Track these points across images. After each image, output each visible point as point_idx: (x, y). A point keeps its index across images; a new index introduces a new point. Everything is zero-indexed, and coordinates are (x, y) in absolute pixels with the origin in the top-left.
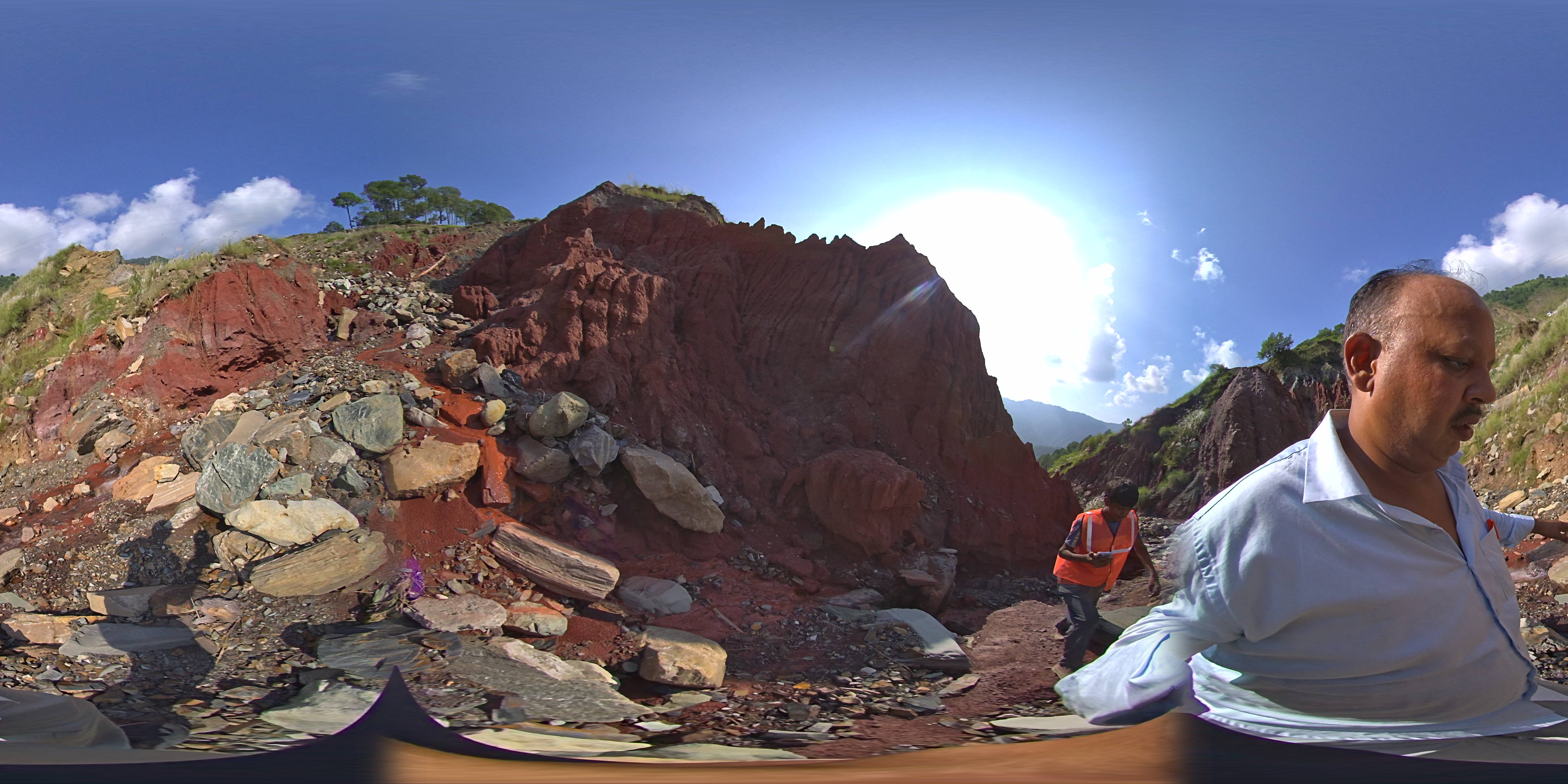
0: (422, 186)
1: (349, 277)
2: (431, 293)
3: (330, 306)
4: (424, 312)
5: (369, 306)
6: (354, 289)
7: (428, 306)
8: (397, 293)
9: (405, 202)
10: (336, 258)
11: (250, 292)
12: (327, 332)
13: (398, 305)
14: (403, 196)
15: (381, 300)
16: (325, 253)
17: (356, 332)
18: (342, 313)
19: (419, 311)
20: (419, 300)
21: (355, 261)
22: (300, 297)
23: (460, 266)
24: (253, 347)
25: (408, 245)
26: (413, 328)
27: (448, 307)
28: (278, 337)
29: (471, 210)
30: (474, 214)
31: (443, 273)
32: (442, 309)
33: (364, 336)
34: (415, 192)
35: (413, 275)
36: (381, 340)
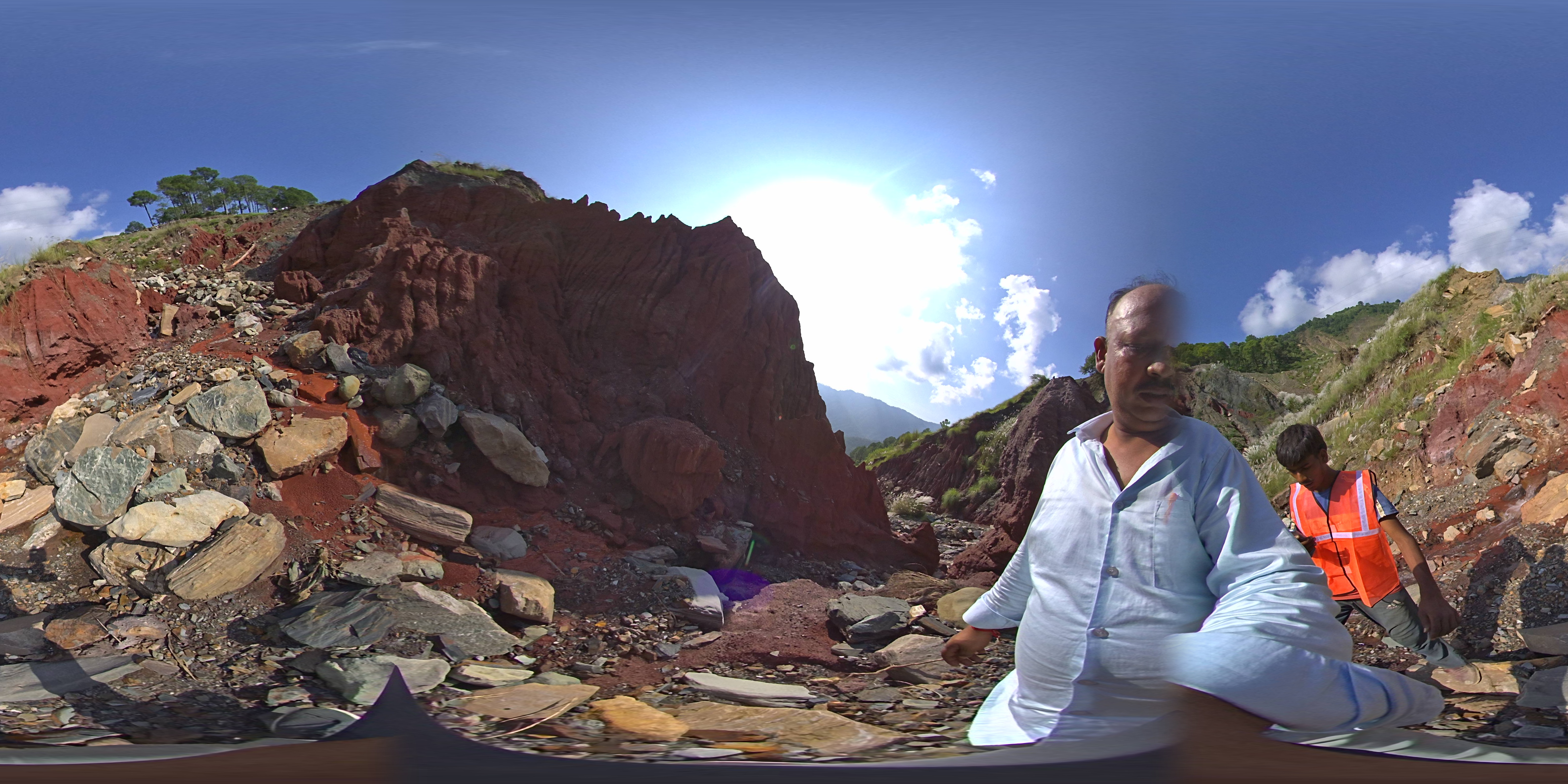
0: (214, 178)
1: (162, 274)
2: (249, 282)
3: (148, 304)
4: (245, 301)
5: (188, 300)
6: (168, 286)
7: (247, 295)
8: (215, 285)
9: (201, 195)
10: (144, 257)
11: (69, 296)
12: (149, 331)
13: (218, 296)
14: (198, 189)
15: (200, 293)
16: (132, 254)
17: (180, 327)
18: (162, 310)
19: (240, 300)
20: (238, 290)
21: (163, 257)
22: (119, 298)
23: (272, 253)
24: (80, 351)
25: (214, 237)
26: (240, 318)
27: (270, 293)
28: (104, 339)
29: (271, 196)
30: (274, 201)
31: (256, 261)
32: (265, 297)
33: (188, 329)
34: (209, 184)
35: (224, 266)
36: (206, 332)
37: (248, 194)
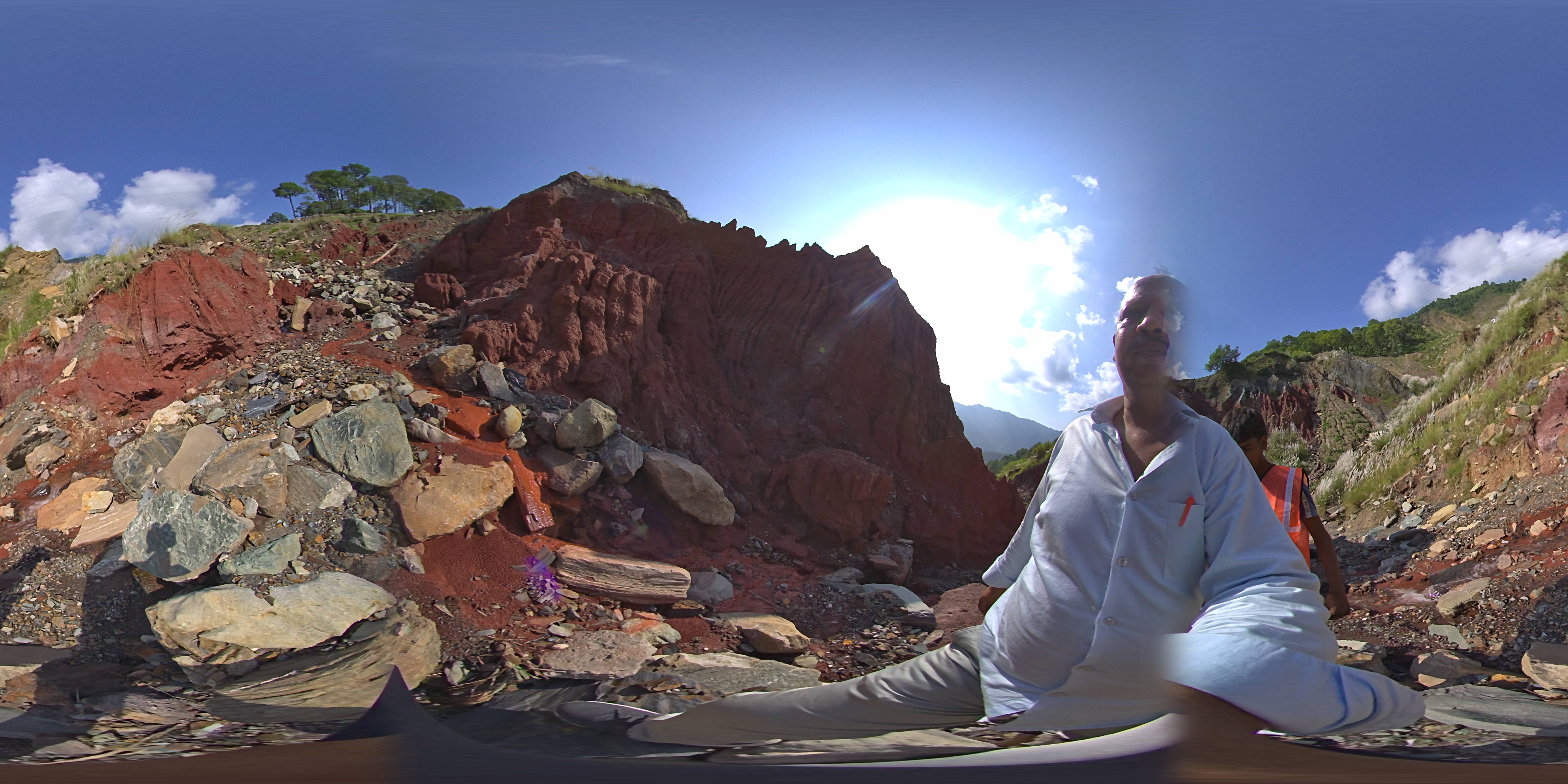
0: (365, 175)
1: (298, 266)
2: (388, 282)
3: (281, 296)
4: (382, 301)
5: (323, 295)
6: (304, 279)
7: (386, 295)
8: (353, 281)
9: (348, 191)
10: (282, 248)
11: (193, 282)
12: (279, 323)
13: (355, 293)
14: (346, 185)
15: (336, 288)
16: (270, 244)
17: (312, 322)
18: (295, 303)
19: (377, 300)
20: (376, 289)
21: (302, 250)
22: (249, 286)
23: (413, 254)
24: (200, 342)
25: (356, 234)
26: (377, 318)
27: (409, 295)
28: (227, 330)
29: (419, 198)
30: (422, 203)
31: (396, 261)
32: (403, 298)
33: (321, 327)
34: (358, 181)
35: (364, 263)
36: (340, 330)
37: (397, 195)
